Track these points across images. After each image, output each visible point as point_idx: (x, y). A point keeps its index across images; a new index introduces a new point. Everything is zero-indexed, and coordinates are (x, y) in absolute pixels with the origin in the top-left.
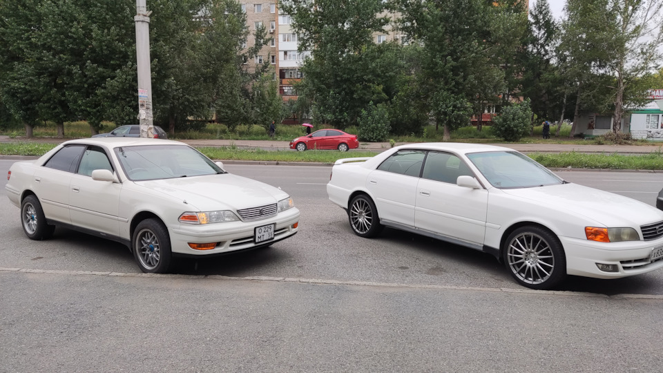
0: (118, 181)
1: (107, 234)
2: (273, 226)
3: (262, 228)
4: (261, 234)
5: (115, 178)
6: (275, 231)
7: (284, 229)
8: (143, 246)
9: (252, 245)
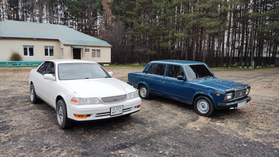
0: (55, 79)
2: (122, 107)
4: (114, 111)
6: (123, 110)
7: (130, 108)
9: (109, 117)
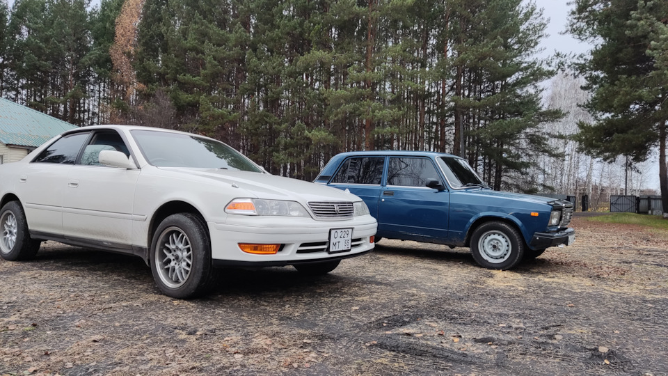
0: (134, 166)
1: (113, 243)
2: (350, 231)
3: (339, 231)
4: (336, 241)
5: (130, 162)
6: (353, 241)
8: (166, 256)
9: (324, 255)
